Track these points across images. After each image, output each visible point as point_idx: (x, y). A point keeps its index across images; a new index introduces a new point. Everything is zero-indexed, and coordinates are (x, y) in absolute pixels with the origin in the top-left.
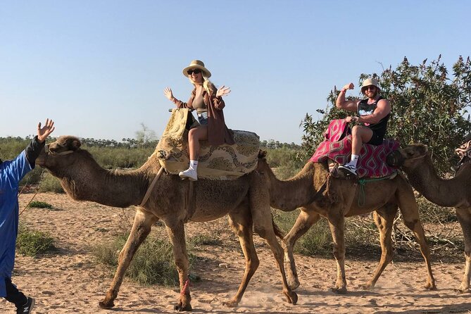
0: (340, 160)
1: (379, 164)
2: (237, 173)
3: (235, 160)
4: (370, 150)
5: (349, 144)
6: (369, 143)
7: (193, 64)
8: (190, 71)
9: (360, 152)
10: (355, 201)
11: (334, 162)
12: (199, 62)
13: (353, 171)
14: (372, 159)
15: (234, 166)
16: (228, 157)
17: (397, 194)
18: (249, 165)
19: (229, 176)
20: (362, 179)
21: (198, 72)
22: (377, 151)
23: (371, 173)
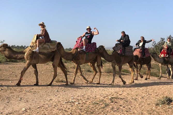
0: (81, 48)
1: (91, 48)
2: (50, 51)
3: (50, 47)
4: (89, 45)
5: (83, 44)
6: (88, 43)
7: (41, 23)
8: (40, 25)
9: (86, 45)
10: (86, 59)
11: (79, 48)
12: (43, 23)
13: (85, 50)
14: (89, 47)
15: (49, 49)
16: (48, 47)
17: (97, 57)
18: (54, 49)
19: (48, 51)
20: (87, 53)
21: (43, 25)
22: (90, 45)
23: (89, 51)
